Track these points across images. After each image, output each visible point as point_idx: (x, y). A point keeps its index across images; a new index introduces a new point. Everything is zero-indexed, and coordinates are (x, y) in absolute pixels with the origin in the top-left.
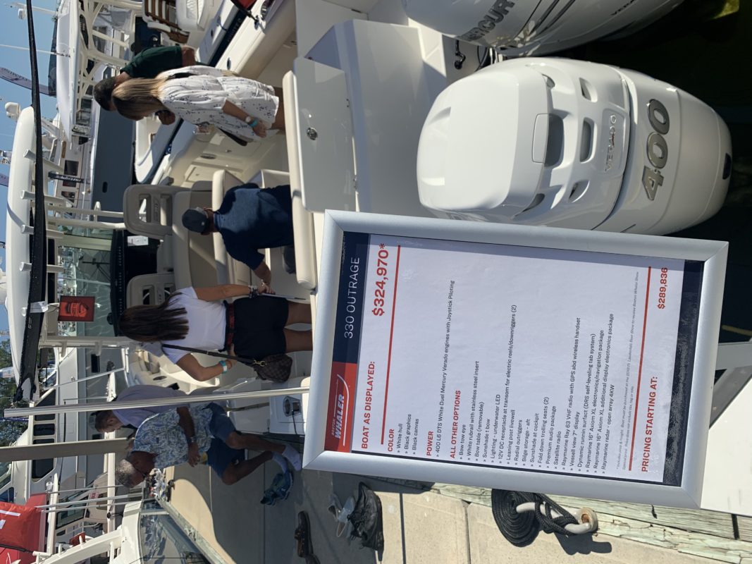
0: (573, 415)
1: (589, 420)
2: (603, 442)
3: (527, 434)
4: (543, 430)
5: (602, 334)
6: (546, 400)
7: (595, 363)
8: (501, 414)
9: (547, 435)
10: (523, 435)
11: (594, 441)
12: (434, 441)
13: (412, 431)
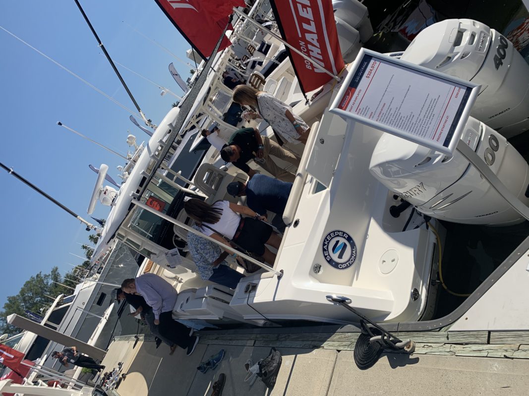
0: (419, 119)
1: (424, 122)
2: (426, 129)
3: (403, 120)
4: (408, 120)
5: (435, 100)
6: (412, 113)
7: (430, 107)
8: (396, 113)
9: (409, 122)
10: (401, 121)
11: (424, 128)
12: (372, 115)
13: (367, 110)
